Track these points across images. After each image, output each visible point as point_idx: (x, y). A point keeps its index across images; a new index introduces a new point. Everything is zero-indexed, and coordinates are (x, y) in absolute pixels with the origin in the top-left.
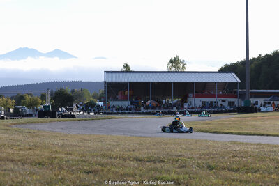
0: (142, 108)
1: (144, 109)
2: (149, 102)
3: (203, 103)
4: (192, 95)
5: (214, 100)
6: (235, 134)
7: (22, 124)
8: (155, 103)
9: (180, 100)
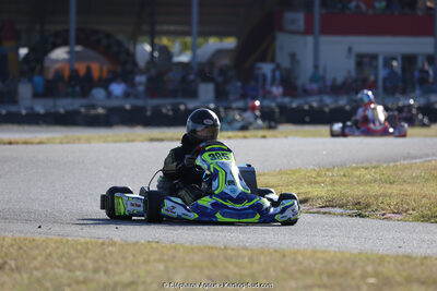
0: (25, 90)
2: (60, 54)
3: (366, 61)
4: (300, 17)
5: (421, 45)
9: (230, 43)
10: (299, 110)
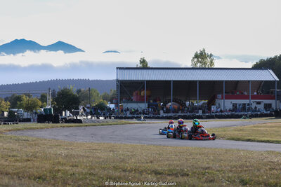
0: (161, 112)
1: (164, 112)
2: (170, 104)
3: (235, 106)
4: (220, 96)
5: (247, 101)
6: (273, 142)
7: (19, 130)
8: (176, 106)
9: (206, 101)
10: (220, 116)
